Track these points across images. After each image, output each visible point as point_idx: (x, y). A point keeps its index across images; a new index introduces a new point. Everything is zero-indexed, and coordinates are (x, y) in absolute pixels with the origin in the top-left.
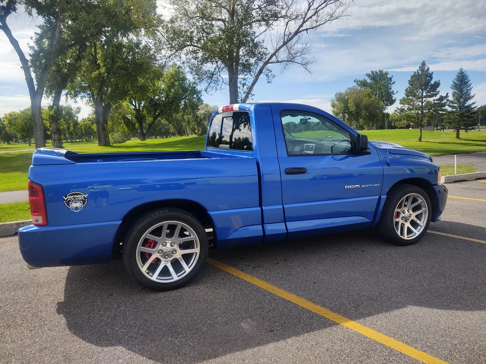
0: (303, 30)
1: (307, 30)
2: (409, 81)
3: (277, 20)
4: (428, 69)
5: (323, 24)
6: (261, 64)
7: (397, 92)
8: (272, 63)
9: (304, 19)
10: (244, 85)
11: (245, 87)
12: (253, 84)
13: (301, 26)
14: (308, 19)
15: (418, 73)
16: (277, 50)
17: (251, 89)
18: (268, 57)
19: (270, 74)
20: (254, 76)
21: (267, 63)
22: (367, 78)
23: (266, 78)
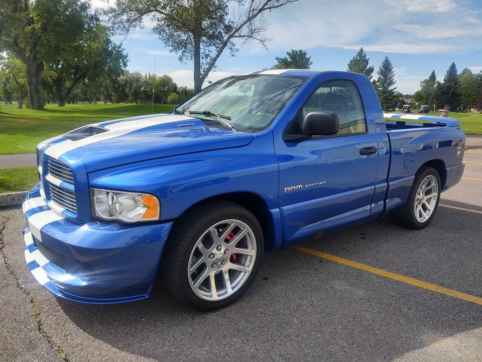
0: (267, 9)
1: (270, 8)
2: (348, 65)
4: (365, 55)
5: (284, 4)
8: (236, 37)
10: (207, 56)
12: (218, 56)
13: (266, 4)
15: (356, 58)
16: (242, 26)
17: (215, 60)
18: (233, 31)
19: (233, 47)
20: (218, 49)
21: (231, 36)
22: (288, 57)
23: (230, 51)
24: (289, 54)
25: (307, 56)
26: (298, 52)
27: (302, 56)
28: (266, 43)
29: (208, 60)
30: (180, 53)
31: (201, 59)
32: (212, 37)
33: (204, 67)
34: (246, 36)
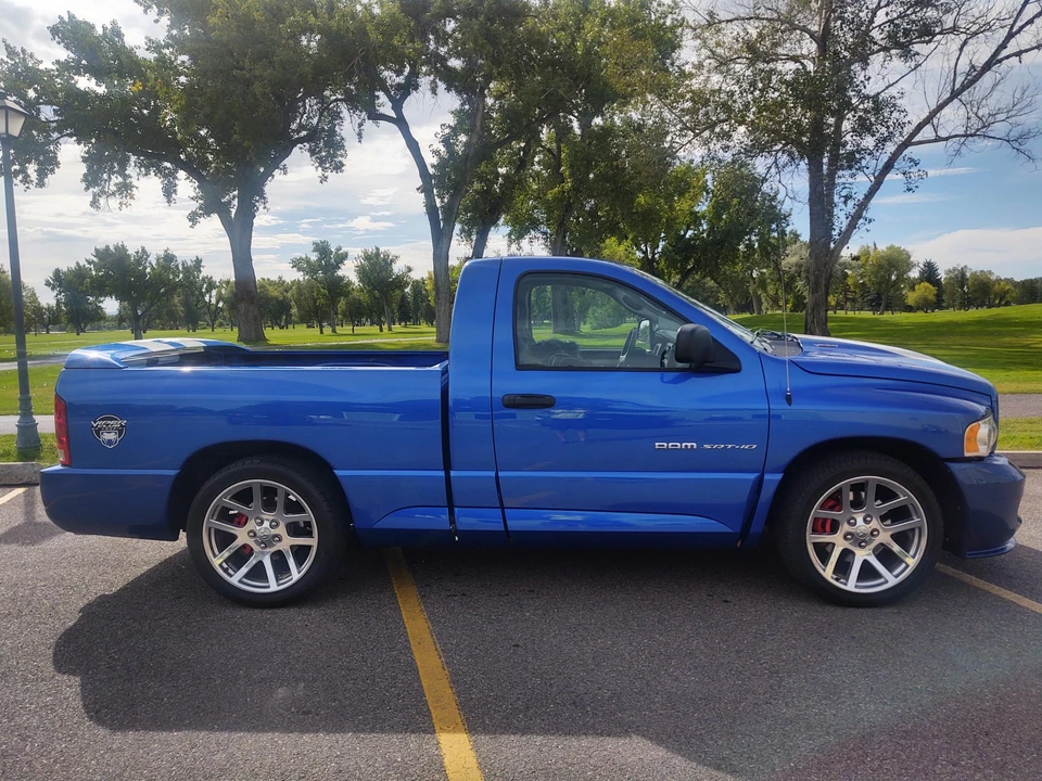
0: (1008, 57)
1: (1019, 54)
3: (930, 41)
6: (890, 148)
9: (1012, 28)
10: (847, 198)
11: (851, 203)
13: (1003, 46)
14: (1022, 28)
17: (863, 206)
18: (908, 130)
19: (914, 169)
20: (872, 178)
21: (906, 144)
23: (903, 179)
33: (840, 225)
34: (958, 136)
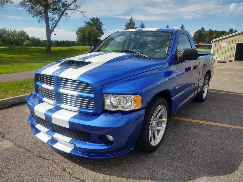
2: (125, 26)
7: (105, 29)
8: (68, 10)
10: (53, 20)
12: (59, 20)
15: (129, 22)
16: (71, 4)
17: (57, 22)
19: (67, 15)
20: (59, 16)
21: (66, 9)
22: (90, 21)
23: (65, 17)
24: (91, 19)
25: (100, 21)
26: (96, 18)
27: (98, 21)
28: (84, 13)
29: (53, 22)
30: (38, 17)
31: (49, 21)
32: (55, 9)
33: (51, 26)
34: (73, 9)
